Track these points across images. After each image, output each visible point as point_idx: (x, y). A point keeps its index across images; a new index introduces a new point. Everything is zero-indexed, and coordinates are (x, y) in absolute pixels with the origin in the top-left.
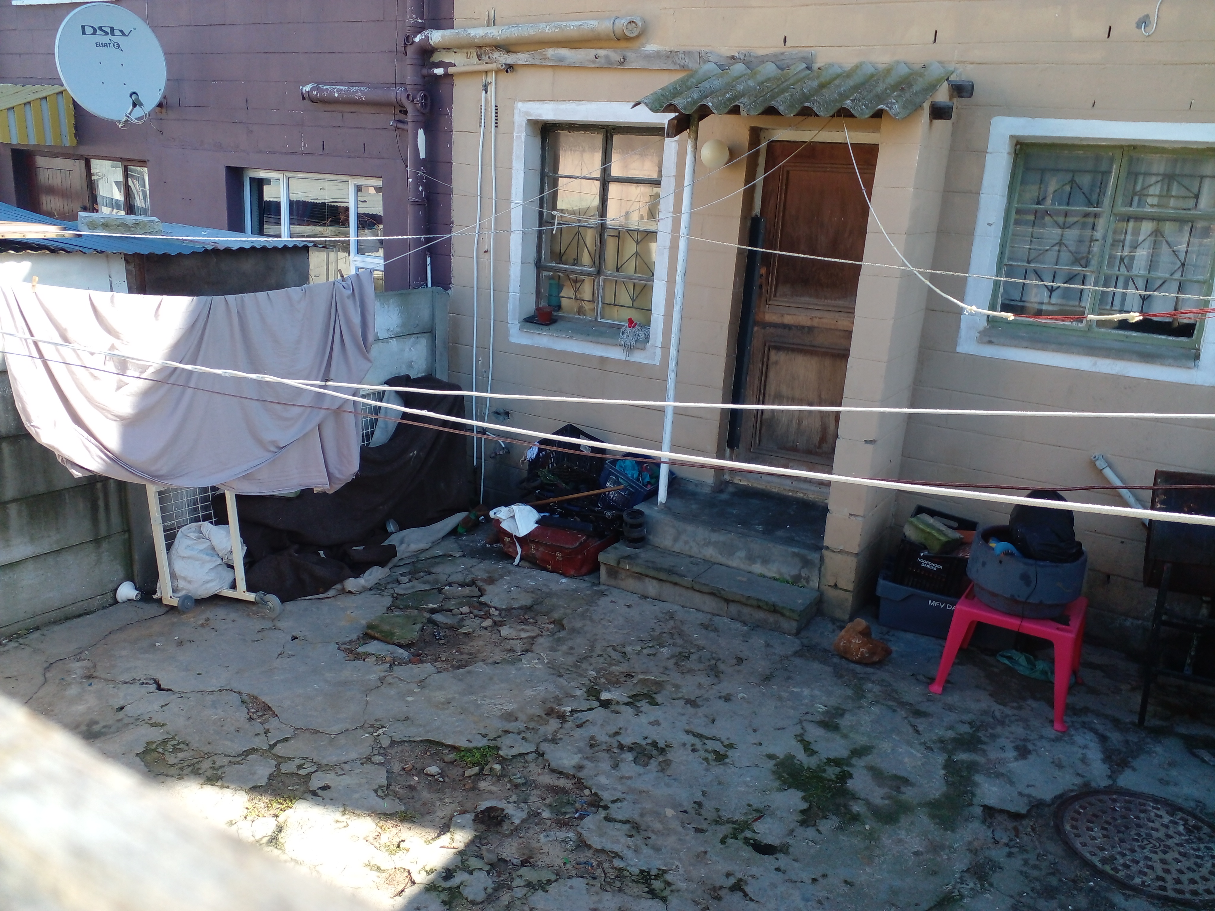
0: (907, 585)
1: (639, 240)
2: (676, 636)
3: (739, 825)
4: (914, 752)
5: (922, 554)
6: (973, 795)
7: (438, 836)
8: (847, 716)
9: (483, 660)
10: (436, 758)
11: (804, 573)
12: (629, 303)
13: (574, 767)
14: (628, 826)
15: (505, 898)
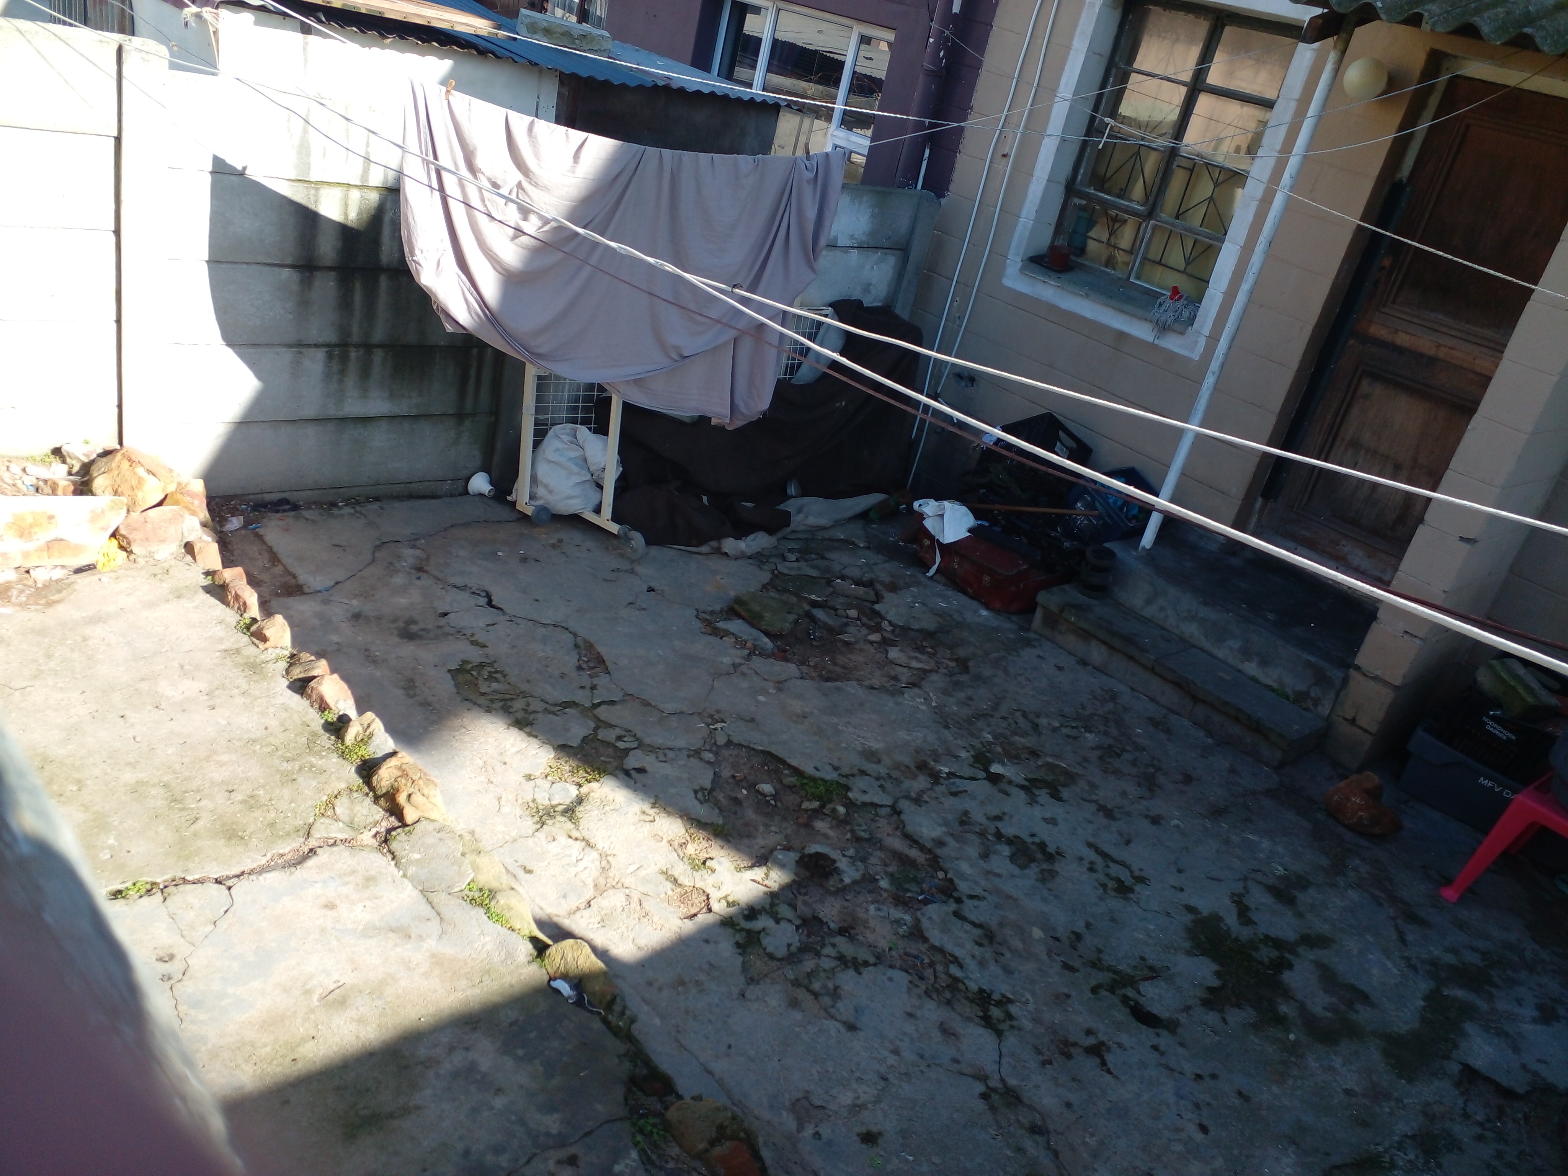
0: (1455, 748)
1: (1220, 180)
2: (1112, 723)
3: (1122, 977)
4: (1390, 965)
5: (1492, 713)
6: (1455, 1046)
7: (752, 867)
8: (1312, 891)
10: (774, 776)
11: (1315, 692)
12: (1181, 264)
13: (933, 840)
14: (977, 932)
15: (809, 964)
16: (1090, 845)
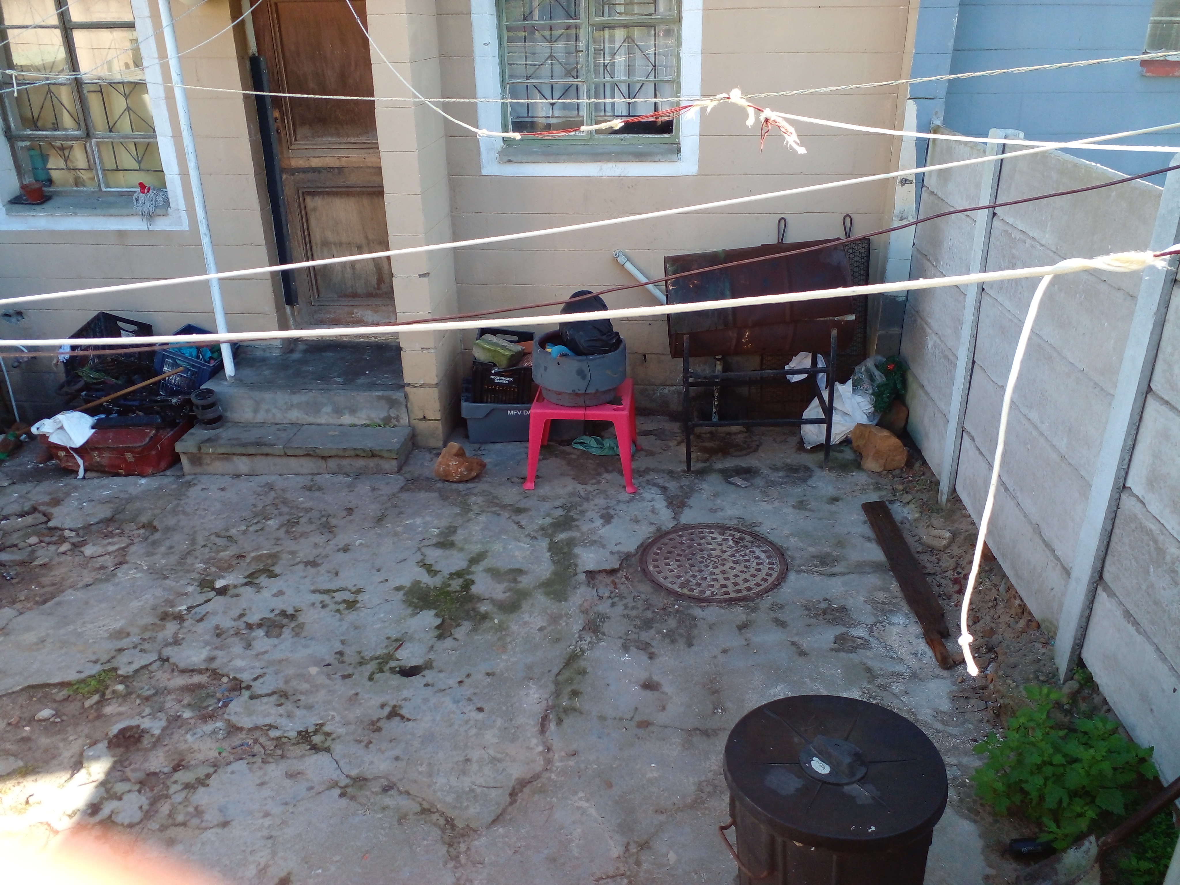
0: (487, 402)
1: (127, 93)
2: (280, 505)
3: (383, 658)
5: (493, 372)
7: (72, 776)
8: (460, 531)
9: (71, 587)
10: (46, 700)
11: (393, 413)
12: (135, 165)
13: (205, 661)
14: (275, 697)
15: (165, 808)
16: (314, 592)
